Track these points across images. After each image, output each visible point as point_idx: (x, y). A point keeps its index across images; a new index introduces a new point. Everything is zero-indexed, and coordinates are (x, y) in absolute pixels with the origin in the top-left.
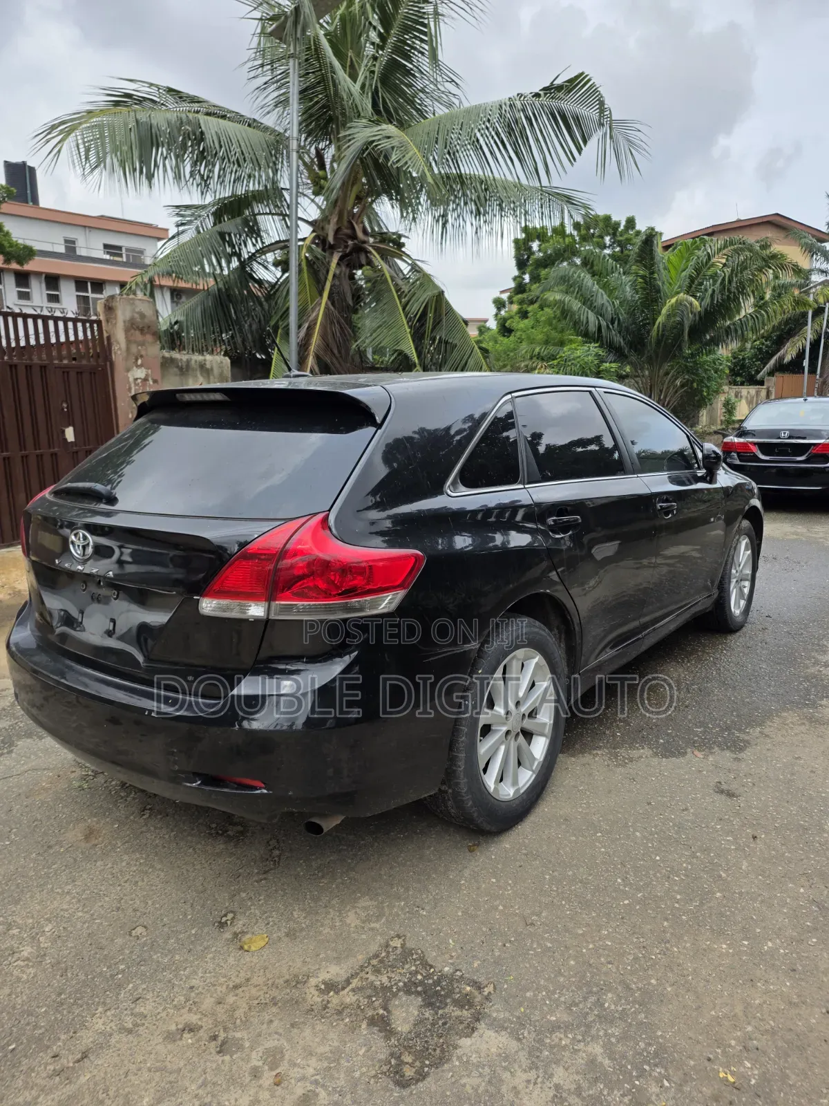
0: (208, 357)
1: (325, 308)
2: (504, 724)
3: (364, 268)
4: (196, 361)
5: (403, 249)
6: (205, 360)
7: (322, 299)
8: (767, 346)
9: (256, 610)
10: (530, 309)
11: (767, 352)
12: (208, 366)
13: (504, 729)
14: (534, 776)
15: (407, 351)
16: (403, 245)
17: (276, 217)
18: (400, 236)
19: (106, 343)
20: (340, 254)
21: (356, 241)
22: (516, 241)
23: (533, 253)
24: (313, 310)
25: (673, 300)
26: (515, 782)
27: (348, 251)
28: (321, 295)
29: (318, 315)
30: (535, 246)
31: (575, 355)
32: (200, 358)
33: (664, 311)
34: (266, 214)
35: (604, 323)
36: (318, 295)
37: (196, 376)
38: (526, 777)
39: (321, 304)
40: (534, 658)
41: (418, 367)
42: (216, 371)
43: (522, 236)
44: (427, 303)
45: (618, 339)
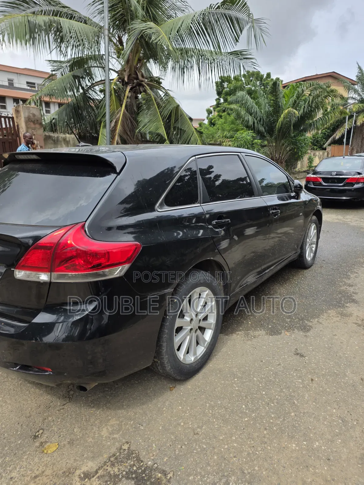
0: (68, 135)
1: (123, 112)
2: (189, 325)
3: (142, 94)
4: (61, 137)
5: (161, 85)
6: (66, 137)
7: (122, 108)
8: (328, 132)
9: (44, 277)
10: (223, 114)
11: (328, 135)
12: (68, 140)
13: (189, 328)
14: (205, 350)
15: (162, 134)
16: (161, 83)
17: (100, 69)
18: (159, 79)
19: (16, 128)
20: (131, 87)
21: (138, 81)
22: (217, 83)
23: (224, 88)
24: (118, 113)
25: (286, 111)
26: (195, 354)
27: (134, 85)
28: (121, 105)
29: (120, 115)
30: (226, 85)
31: (242, 136)
32: (64, 136)
33: (282, 116)
34: (95, 67)
35: (256, 121)
36: (120, 106)
37: (62, 145)
38: (201, 350)
39: (121, 111)
40: (206, 291)
41: (167, 141)
42: (71, 142)
43: (219, 80)
44: (172, 111)
45: (262, 129)
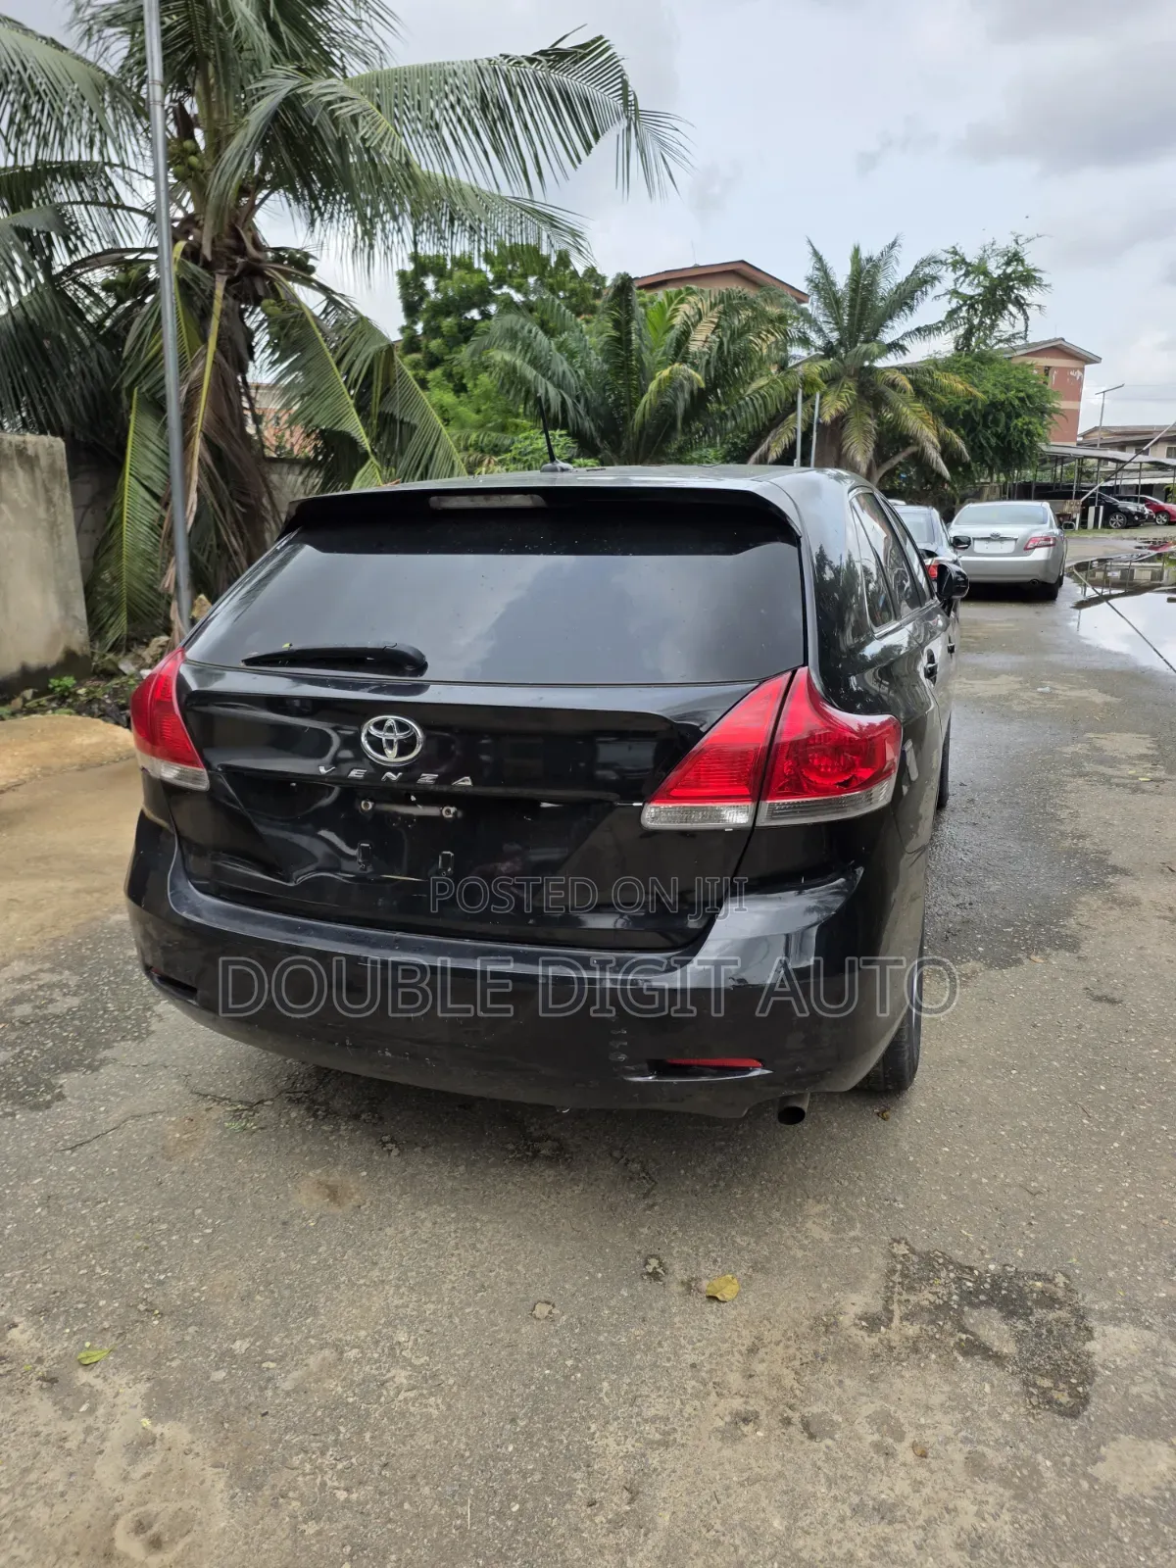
0: (30, 438)
1: (214, 362)
3: (265, 302)
4: (10, 443)
5: (314, 276)
6: (24, 442)
7: (206, 348)
8: (743, 440)
9: (736, 816)
10: (430, 376)
11: (743, 448)
12: (30, 452)
15: (354, 434)
16: (312, 270)
17: (92, 209)
18: (307, 256)
20: (225, 278)
21: (247, 259)
22: (402, 275)
23: (427, 294)
24: (194, 364)
25: (666, 372)
27: (236, 274)
28: (205, 340)
29: (203, 372)
30: (429, 283)
31: (535, 446)
32: (17, 439)
33: (653, 386)
34: (77, 203)
35: (569, 401)
36: (199, 342)
37: (12, 470)
39: (206, 355)
41: (372, 458)
42: (44, 461)
43: (410, 267)
44: (372, 361)
45: (588, 425)
